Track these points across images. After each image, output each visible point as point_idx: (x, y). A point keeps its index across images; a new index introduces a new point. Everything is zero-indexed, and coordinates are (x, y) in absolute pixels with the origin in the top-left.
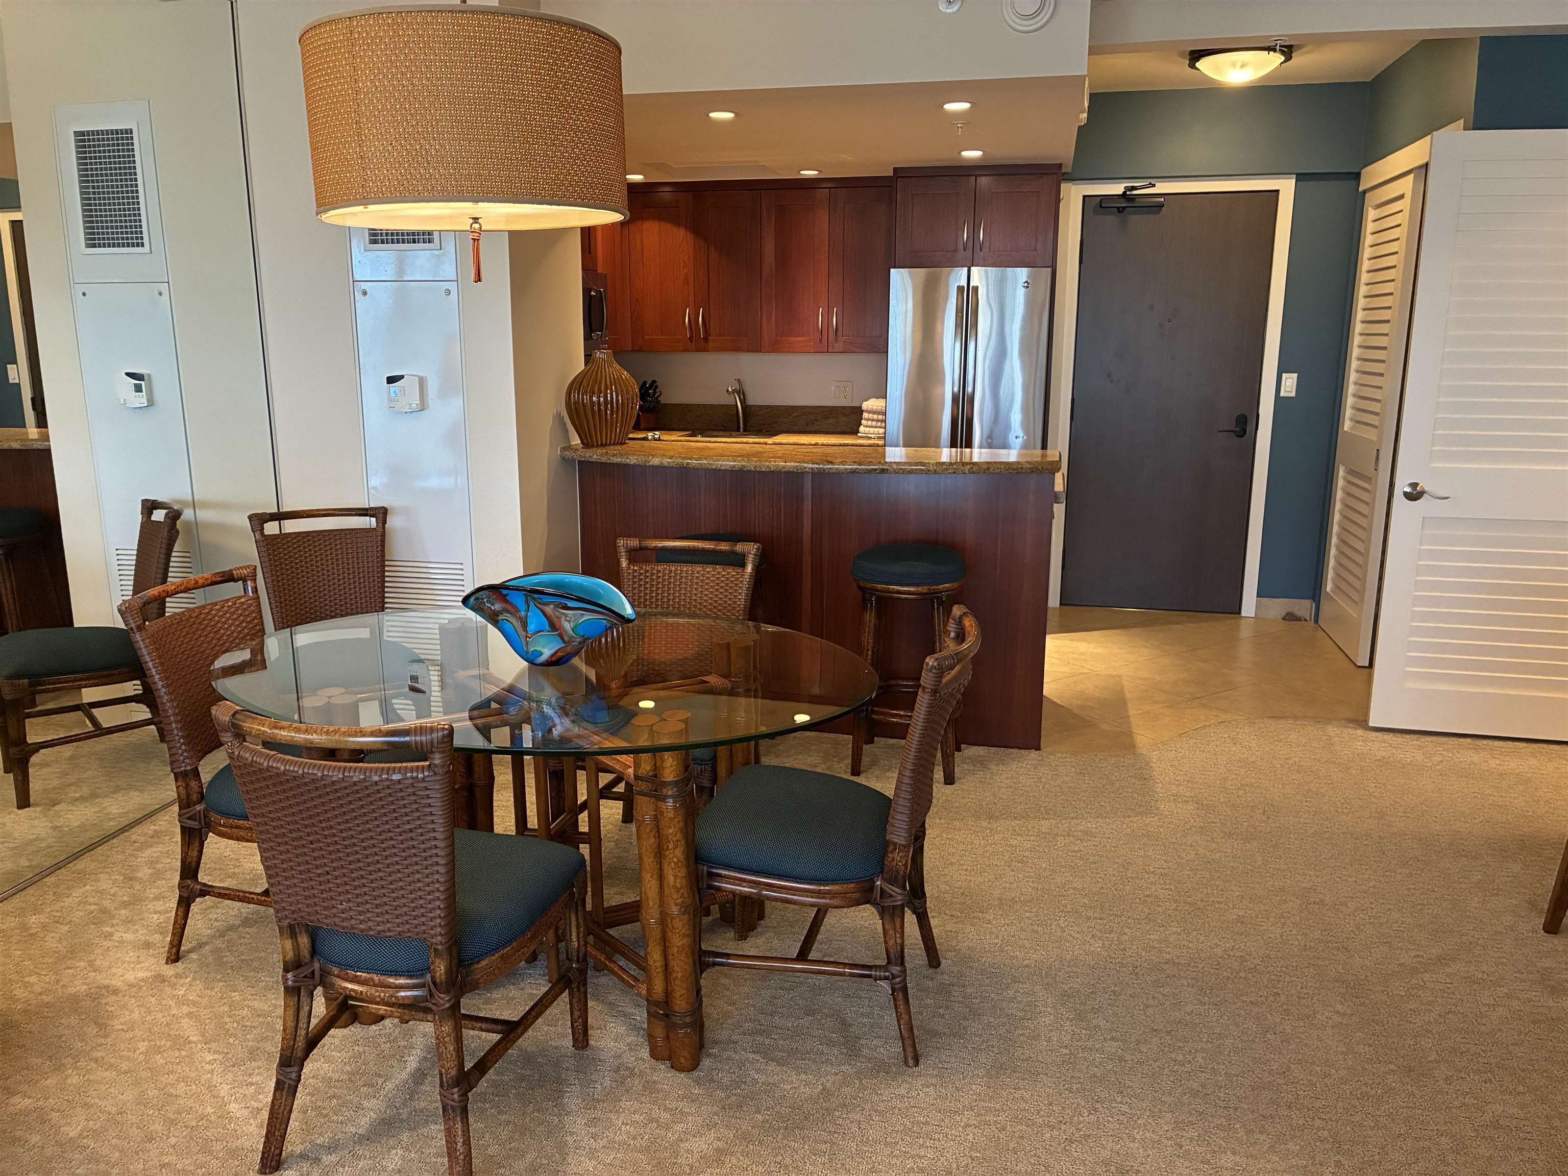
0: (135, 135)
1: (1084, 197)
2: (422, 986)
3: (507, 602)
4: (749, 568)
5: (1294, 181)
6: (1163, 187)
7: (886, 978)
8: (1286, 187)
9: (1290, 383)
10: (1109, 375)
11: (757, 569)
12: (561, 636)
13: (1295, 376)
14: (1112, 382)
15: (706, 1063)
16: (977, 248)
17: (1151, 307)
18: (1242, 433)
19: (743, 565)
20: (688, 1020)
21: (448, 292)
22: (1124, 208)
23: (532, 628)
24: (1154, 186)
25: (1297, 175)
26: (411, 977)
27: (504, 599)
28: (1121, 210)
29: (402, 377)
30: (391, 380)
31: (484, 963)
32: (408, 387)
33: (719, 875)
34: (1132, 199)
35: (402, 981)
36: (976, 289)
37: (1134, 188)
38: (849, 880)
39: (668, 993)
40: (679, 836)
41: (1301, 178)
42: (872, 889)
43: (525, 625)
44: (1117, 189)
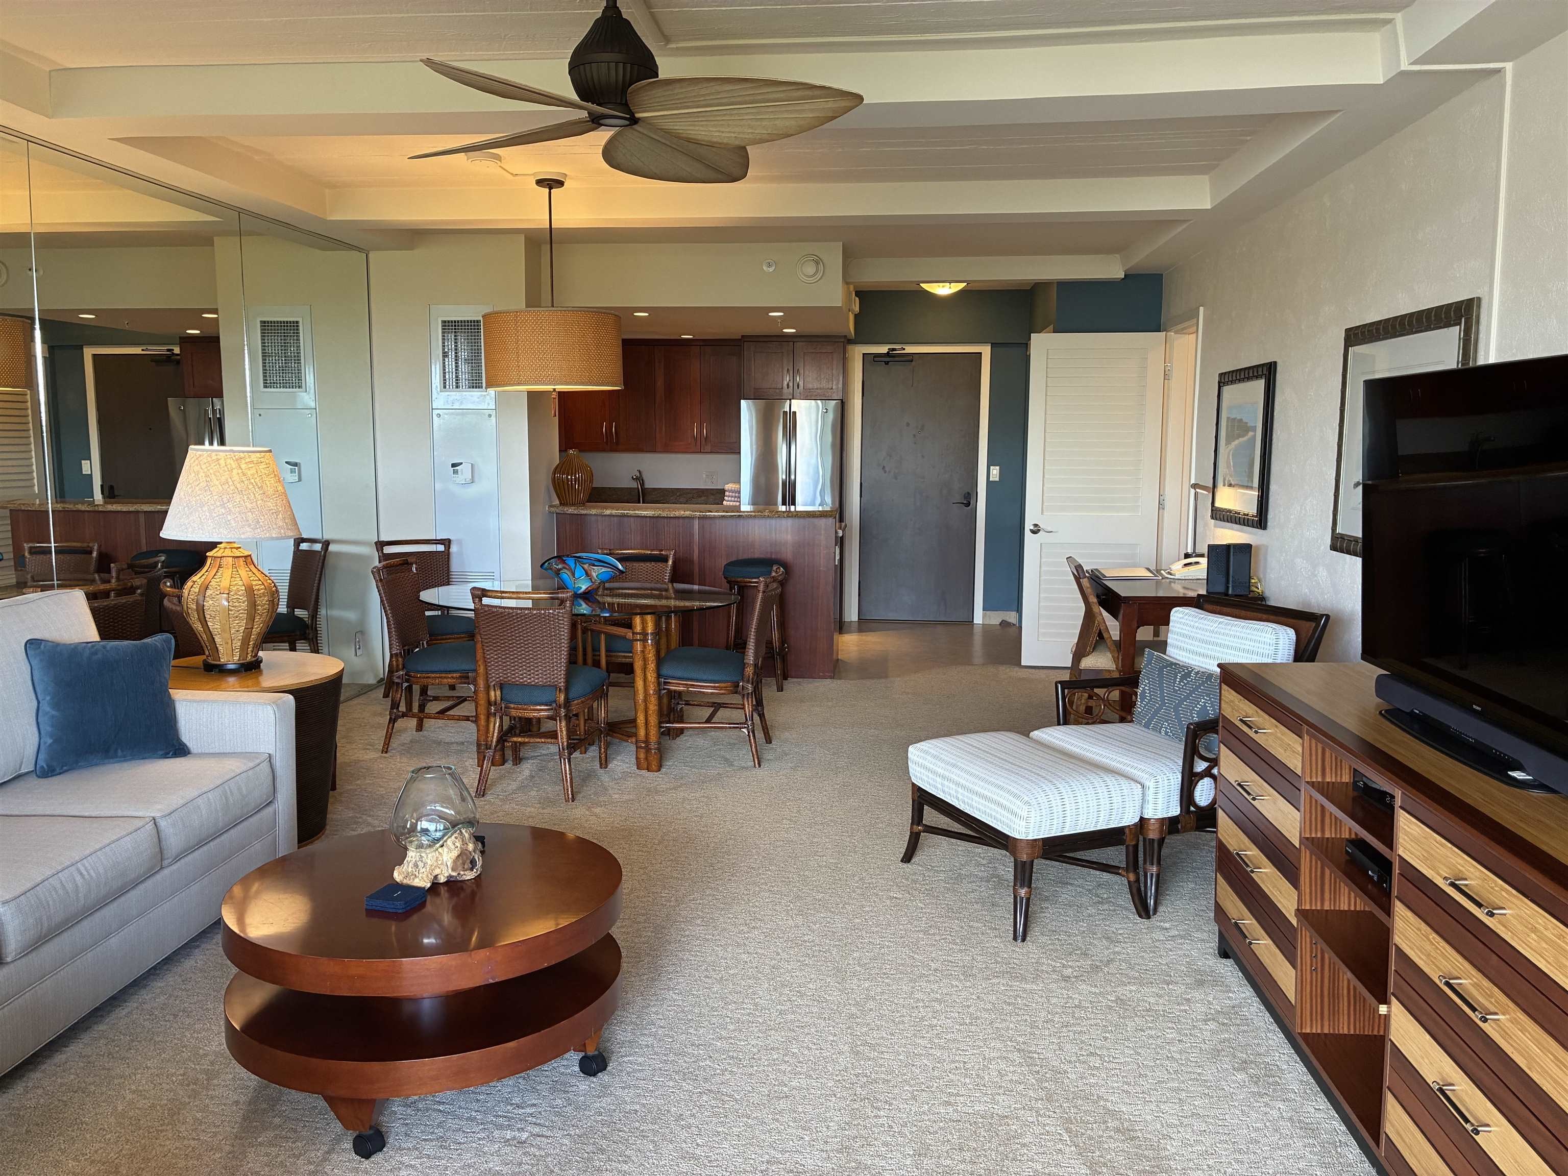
0: (300, 324)
1: (864, 354)
2: (552, 709)
3: (566, 564)
4: (670, 562)
5: (990, 347)
6: (910, 349)
7: (745, 728)
8: (986, 351)
9: (995, 471)
10: (884, 467)
11: (674, 562)
12: (591, 579)
13: (998, 468)
14: (885, 472)
15: (663, 770)
16: (796, 387)
17: (908, 424)
18: (968, 504)
19: (666, 561)
20: (656, 746)
21: (490, 416)
22: (888, 362)
23: (577, 575)
24: (904, 349)
25: (992, 344)
26: (547, 705)
27: (564, 562)
28: (887, 363)
29: (462, 463)
30: (454, 465)
31: (576, 702)
32: (465, 470)
33: (669, 683)
34: (894, 356)
35: (543, 707)
36: (795, 413)
37: (894, 350)
38: (728, 682)
39: (647, 734)
40: (654, 658)
41: (994, 345)
42: (738, 686)
43: (573, 574)
44: (883, 349)
